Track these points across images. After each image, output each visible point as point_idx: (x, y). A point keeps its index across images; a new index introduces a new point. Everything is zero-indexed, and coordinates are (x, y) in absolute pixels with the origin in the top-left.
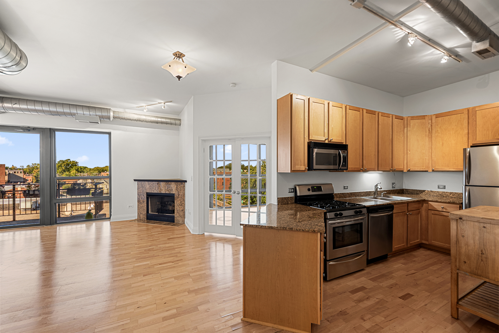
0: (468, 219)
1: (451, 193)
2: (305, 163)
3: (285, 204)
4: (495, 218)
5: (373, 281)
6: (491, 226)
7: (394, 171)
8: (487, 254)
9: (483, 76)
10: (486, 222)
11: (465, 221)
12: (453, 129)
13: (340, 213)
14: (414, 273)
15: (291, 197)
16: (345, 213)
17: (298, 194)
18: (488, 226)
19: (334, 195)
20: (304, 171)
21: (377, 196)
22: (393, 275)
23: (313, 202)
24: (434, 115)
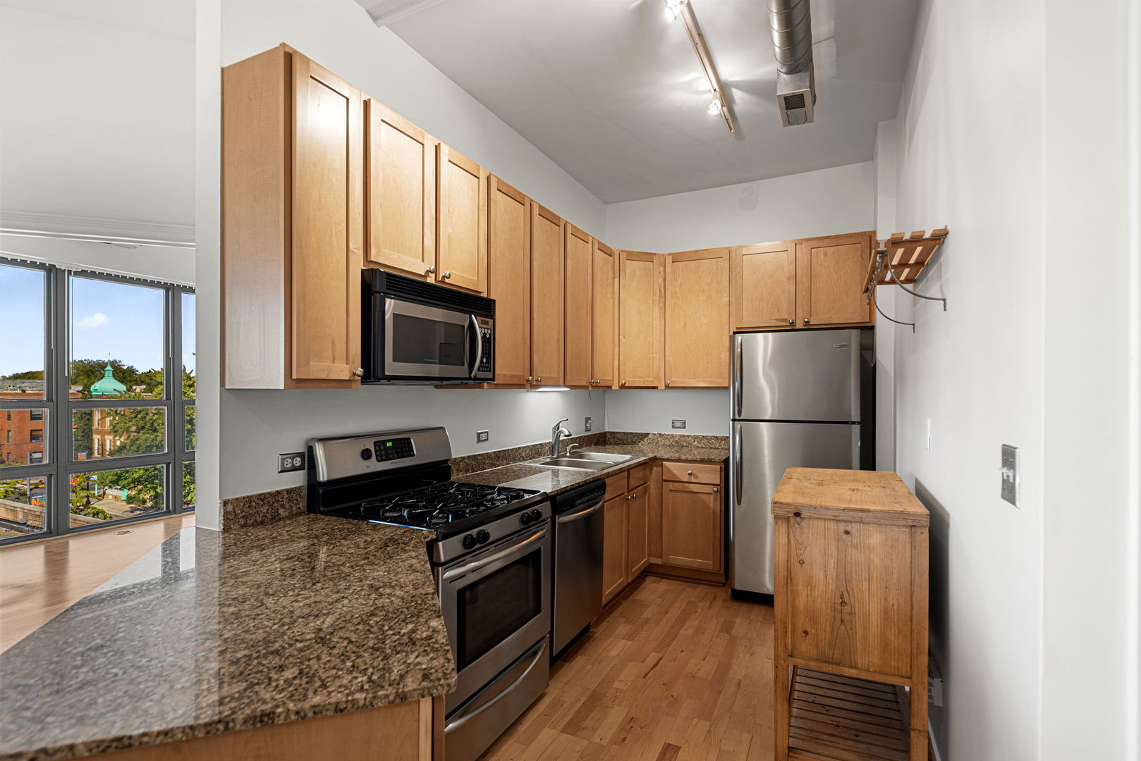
0: (813, 515)
1: (695, 437)
2: (352, 353)
3: (262, 523)
4: (872, 508)
5: (574, 734)
6: (860, 528)
7: (596, 386)
8: (852, 604)
9: (748, 184)
10: (852, 519)
11: (805, 521)
12: (704, 290)
13: (479, 532)
14: (657, 660)
15: (289, 491)
16: (494, 529)
17: (323, 475)
18: (853, 528)
19: (449, 463)
20: (349, 381)
21: (558, 457)
22: (616, 685)
23: (382, 501)
24: (669, 254)
